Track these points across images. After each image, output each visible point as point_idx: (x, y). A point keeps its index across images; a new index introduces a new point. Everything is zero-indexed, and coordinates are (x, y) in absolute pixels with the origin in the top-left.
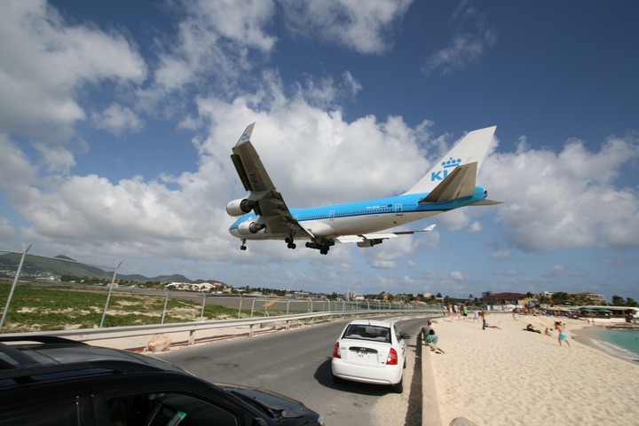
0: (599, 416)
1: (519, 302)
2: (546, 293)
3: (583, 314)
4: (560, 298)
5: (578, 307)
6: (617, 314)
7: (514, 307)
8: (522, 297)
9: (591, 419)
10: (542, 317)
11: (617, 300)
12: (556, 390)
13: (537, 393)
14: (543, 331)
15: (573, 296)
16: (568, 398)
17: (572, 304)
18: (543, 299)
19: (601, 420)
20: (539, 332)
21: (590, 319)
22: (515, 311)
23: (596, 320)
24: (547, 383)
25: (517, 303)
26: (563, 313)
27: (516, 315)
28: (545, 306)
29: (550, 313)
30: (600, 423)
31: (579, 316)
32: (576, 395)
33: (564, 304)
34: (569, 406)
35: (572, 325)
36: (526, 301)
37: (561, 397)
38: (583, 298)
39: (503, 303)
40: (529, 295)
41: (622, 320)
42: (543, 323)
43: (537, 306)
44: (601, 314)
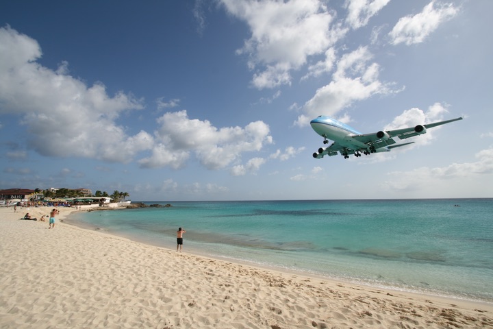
0: (53, 270)
1: (26, 196)
2: (52, 188)
3: (75, 203)
4: (62, 193)
5: (73, 199)
6: (96, 201)
7: (19, 200)
8: (29, 192)
9: (47, 274)
10: (43, 207)
11: (98, 194)
12: (27, 262)
13: (6, 270)
14: (39, 218)
15: (72, 191)
16: (35, 265)
17: (69, 197)
18: (48, 194)
19: (53, 272)
20: (35, 219)
21: (79, 206)
22: (19, 204)
23: (82, 206)
24: (21, 259)
25: (23, 197)
26: (61, 204)
27: (18, 208)
28: (48, 199)
29: (50, 204)
30: (52, 275)
31: (71, 205)
32: (41, 261)
33: (63, 197)
34: (33, 271)
35: (64, 212)
36: (32, 196)
37: (30, 266)
38: (79, 192)
39: (9, 198)
40: (37, 191)
41: (97, 205)
42: (42, 212)
43: (42, 199)
44: (86, 202)
